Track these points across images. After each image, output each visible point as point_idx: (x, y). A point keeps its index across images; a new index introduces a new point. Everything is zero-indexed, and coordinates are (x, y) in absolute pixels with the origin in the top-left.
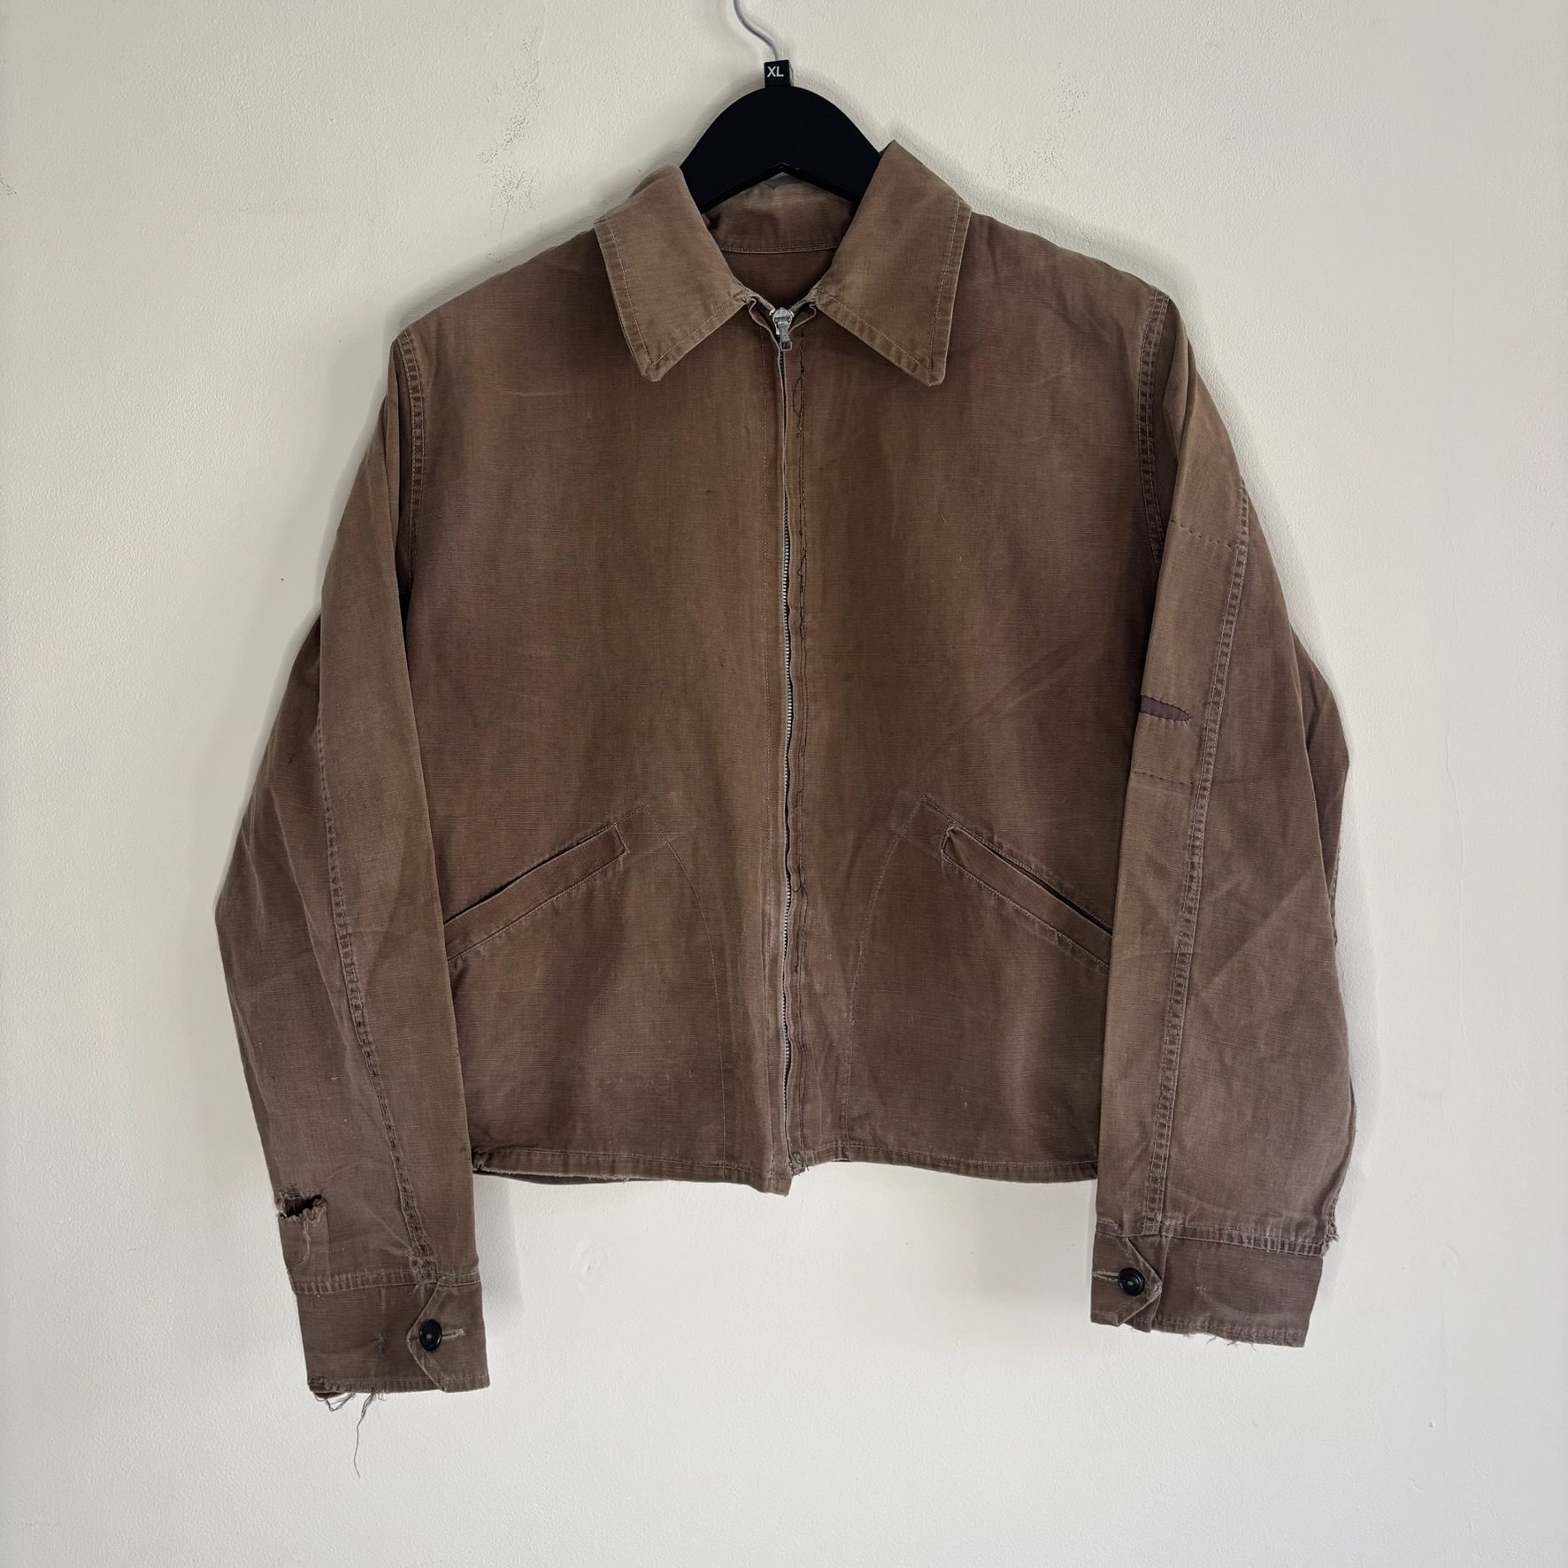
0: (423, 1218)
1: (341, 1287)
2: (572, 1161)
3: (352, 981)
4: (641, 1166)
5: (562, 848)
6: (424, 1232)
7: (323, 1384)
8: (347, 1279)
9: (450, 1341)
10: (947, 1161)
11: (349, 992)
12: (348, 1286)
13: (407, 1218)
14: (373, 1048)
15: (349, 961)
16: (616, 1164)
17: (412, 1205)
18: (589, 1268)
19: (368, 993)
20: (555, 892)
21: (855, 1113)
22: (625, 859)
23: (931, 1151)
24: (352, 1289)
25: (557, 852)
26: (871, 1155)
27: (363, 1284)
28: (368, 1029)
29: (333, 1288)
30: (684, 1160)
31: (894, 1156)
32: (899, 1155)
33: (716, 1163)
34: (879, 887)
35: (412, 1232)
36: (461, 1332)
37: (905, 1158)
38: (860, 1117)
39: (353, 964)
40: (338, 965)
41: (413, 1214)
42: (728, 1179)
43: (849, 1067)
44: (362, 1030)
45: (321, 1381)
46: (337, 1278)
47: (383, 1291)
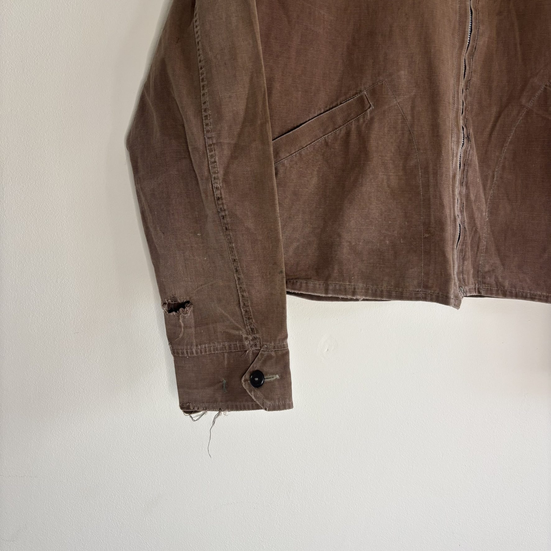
0: (253, 312)
1: (201, 352)
2: (331, 287)
3: (215, 173)
4: (370, 291)
5: (331, 107)
6: (253, 320)
7: (189, 406)
8: (205, 348)
9: (270, 382)
10: (540, 296)
11: (213, 179)
12: (206, 352)
13: (243, 313)
14: (227, 212)
15: (213, 160)
16: (357, 290)
17: (247, 305)
18: (328, 350)
19: (225, 181)
20: (327, 132)
21: (486, 269)
22: (371, 112)
23: (531, 290)
24: (208, 353)
25: (328, 108)
26: (494, 292)
27: (214, 350)
28: (224, 201)
29: (197, 353)
30: (397, 289)
31: (508, 293)
32: (511, 293)
33: (417, 290)
34: (509, 140)
35: (246, 320)
36: (278, 376)
37: (514, 294)
38: (489, 271)
39: (215, 162)
40: (207, 163)
41: (248, 310)
42: (425, 299)
43: (485, 243)
44: (220, 202)
45: (188, 404)
46: (199, 347)
47: (226, 355)
